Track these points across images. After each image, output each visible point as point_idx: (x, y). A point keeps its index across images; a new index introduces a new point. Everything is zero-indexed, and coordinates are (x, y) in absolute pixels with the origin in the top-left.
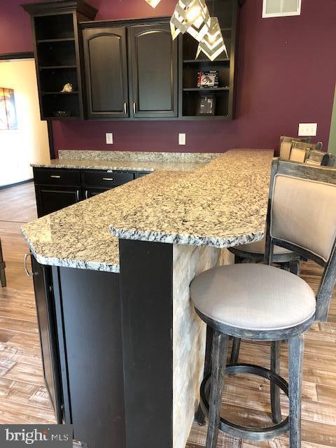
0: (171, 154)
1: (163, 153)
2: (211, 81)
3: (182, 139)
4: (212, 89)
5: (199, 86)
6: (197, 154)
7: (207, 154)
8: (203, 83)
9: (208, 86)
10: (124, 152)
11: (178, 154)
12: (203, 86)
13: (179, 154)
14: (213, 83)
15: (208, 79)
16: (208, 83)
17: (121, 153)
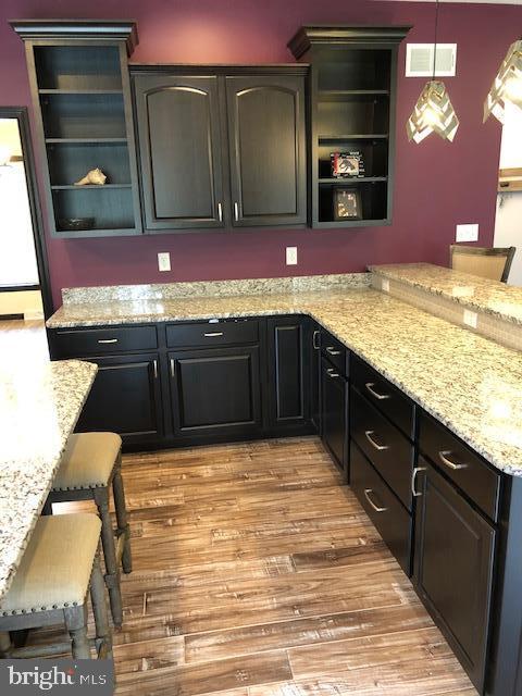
0: (276, 280)
1: (263, 280)
2: (353, 168)
3: (292, 256)
4: (355, 180)
5: (334, 175)
6: (317, 277)
7: (333, 276)
8: (340, 171)
9: (349, 176)
10: (196, 284)
11: (286, 280)
12: (342, 175)
13: (289, 279)
14: (356, 171)
15: (348, 164)
16: (349, 171)
17: (190, 285)
